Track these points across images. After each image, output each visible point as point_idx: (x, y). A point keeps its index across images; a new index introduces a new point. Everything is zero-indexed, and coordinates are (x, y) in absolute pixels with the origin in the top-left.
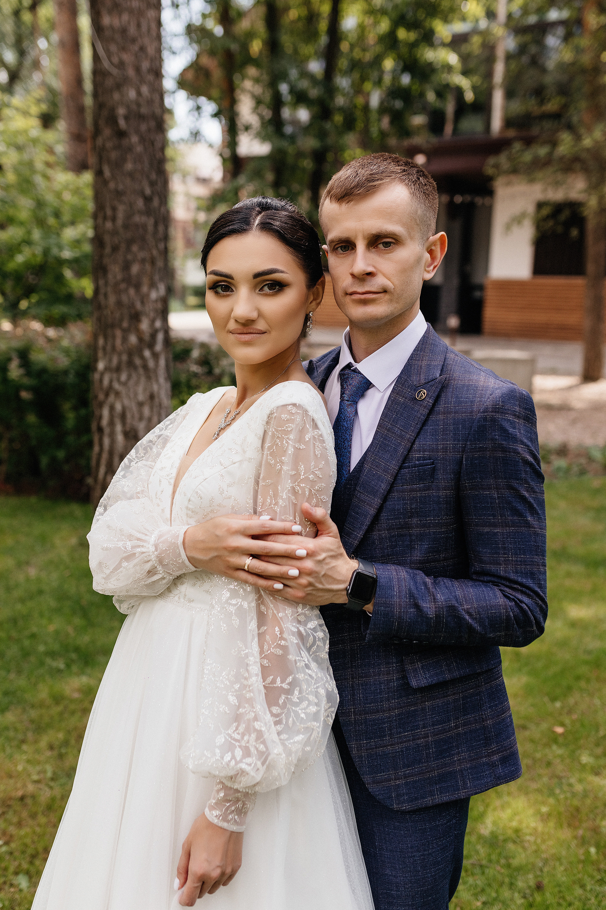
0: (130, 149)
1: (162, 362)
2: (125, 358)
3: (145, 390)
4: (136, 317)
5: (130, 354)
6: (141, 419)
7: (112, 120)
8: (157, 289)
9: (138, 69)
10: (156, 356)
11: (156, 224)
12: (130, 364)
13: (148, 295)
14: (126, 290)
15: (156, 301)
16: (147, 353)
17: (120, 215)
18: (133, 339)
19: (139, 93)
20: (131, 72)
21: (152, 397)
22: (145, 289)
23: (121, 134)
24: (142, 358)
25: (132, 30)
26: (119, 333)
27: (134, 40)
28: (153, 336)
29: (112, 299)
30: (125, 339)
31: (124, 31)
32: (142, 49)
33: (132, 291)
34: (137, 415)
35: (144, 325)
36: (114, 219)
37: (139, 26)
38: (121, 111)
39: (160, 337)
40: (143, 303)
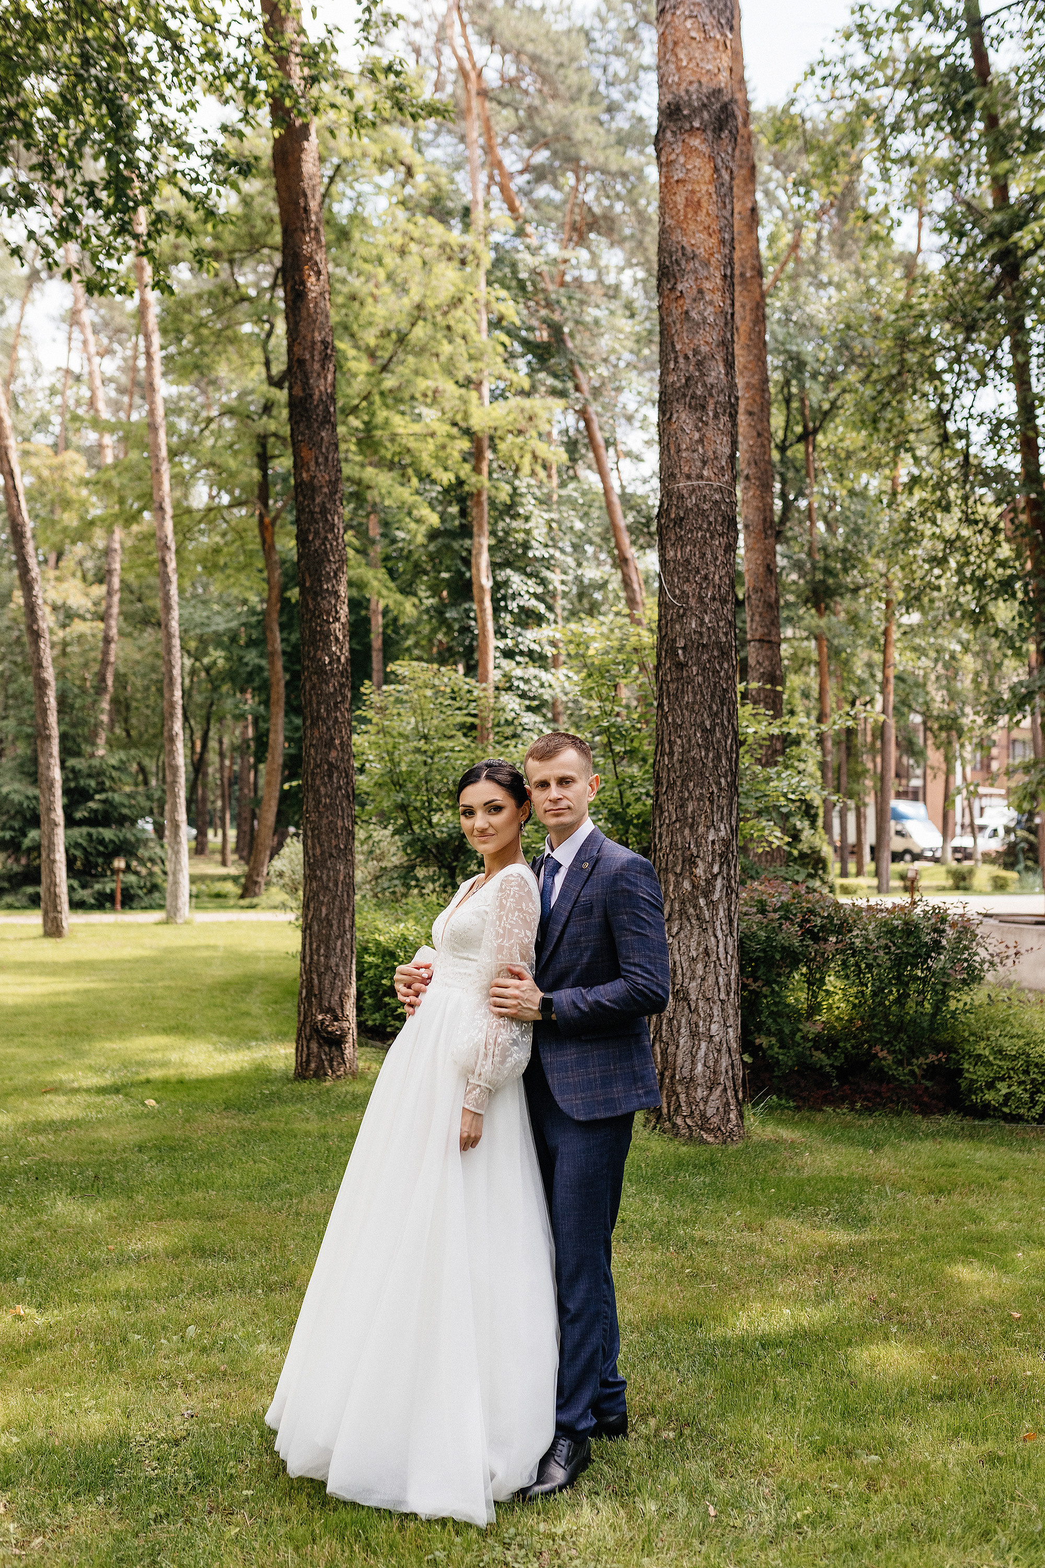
0: (690, 681)
1: (721, 913)
2: (677, 906)
3: (699, 944)
4: (691, 861)
5: (683, 903)
6: (692, 978)
7: (673, 651)
8: (718, 830)
9: (701, 599)
10: (712, 905)
11: (718, 757)
12: (683, 912)
13: (704, 836)
14: (681, 830)
15: (713, 842)
16: (702, 902)
17: (677, 749)
18: (687, 885)
19: (702, 623)
20: (693, 602)
21: (707, 952)
22: (701, 829)
23: (681, 666)
24: (695, 906)
25: (696, 561)
26: (672, 878)
27: (698, 572)
28: (710, 882)
29: (666, 841)
30: (678, 885)
31: (688, 561)
32: (706, 578)
33: (687, 831)
34: (688, 974)
35: (699, 871)
36: (671, 754)
37: (703, 555)
38: (681, 643)
39: (719, 883)
40: (698, 845)
